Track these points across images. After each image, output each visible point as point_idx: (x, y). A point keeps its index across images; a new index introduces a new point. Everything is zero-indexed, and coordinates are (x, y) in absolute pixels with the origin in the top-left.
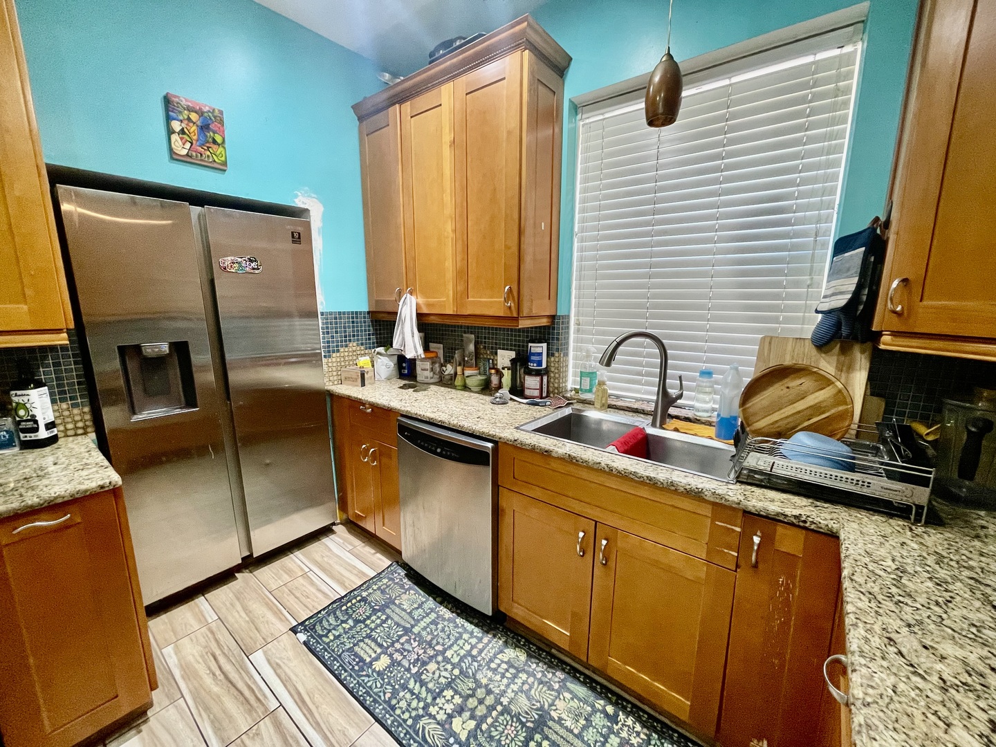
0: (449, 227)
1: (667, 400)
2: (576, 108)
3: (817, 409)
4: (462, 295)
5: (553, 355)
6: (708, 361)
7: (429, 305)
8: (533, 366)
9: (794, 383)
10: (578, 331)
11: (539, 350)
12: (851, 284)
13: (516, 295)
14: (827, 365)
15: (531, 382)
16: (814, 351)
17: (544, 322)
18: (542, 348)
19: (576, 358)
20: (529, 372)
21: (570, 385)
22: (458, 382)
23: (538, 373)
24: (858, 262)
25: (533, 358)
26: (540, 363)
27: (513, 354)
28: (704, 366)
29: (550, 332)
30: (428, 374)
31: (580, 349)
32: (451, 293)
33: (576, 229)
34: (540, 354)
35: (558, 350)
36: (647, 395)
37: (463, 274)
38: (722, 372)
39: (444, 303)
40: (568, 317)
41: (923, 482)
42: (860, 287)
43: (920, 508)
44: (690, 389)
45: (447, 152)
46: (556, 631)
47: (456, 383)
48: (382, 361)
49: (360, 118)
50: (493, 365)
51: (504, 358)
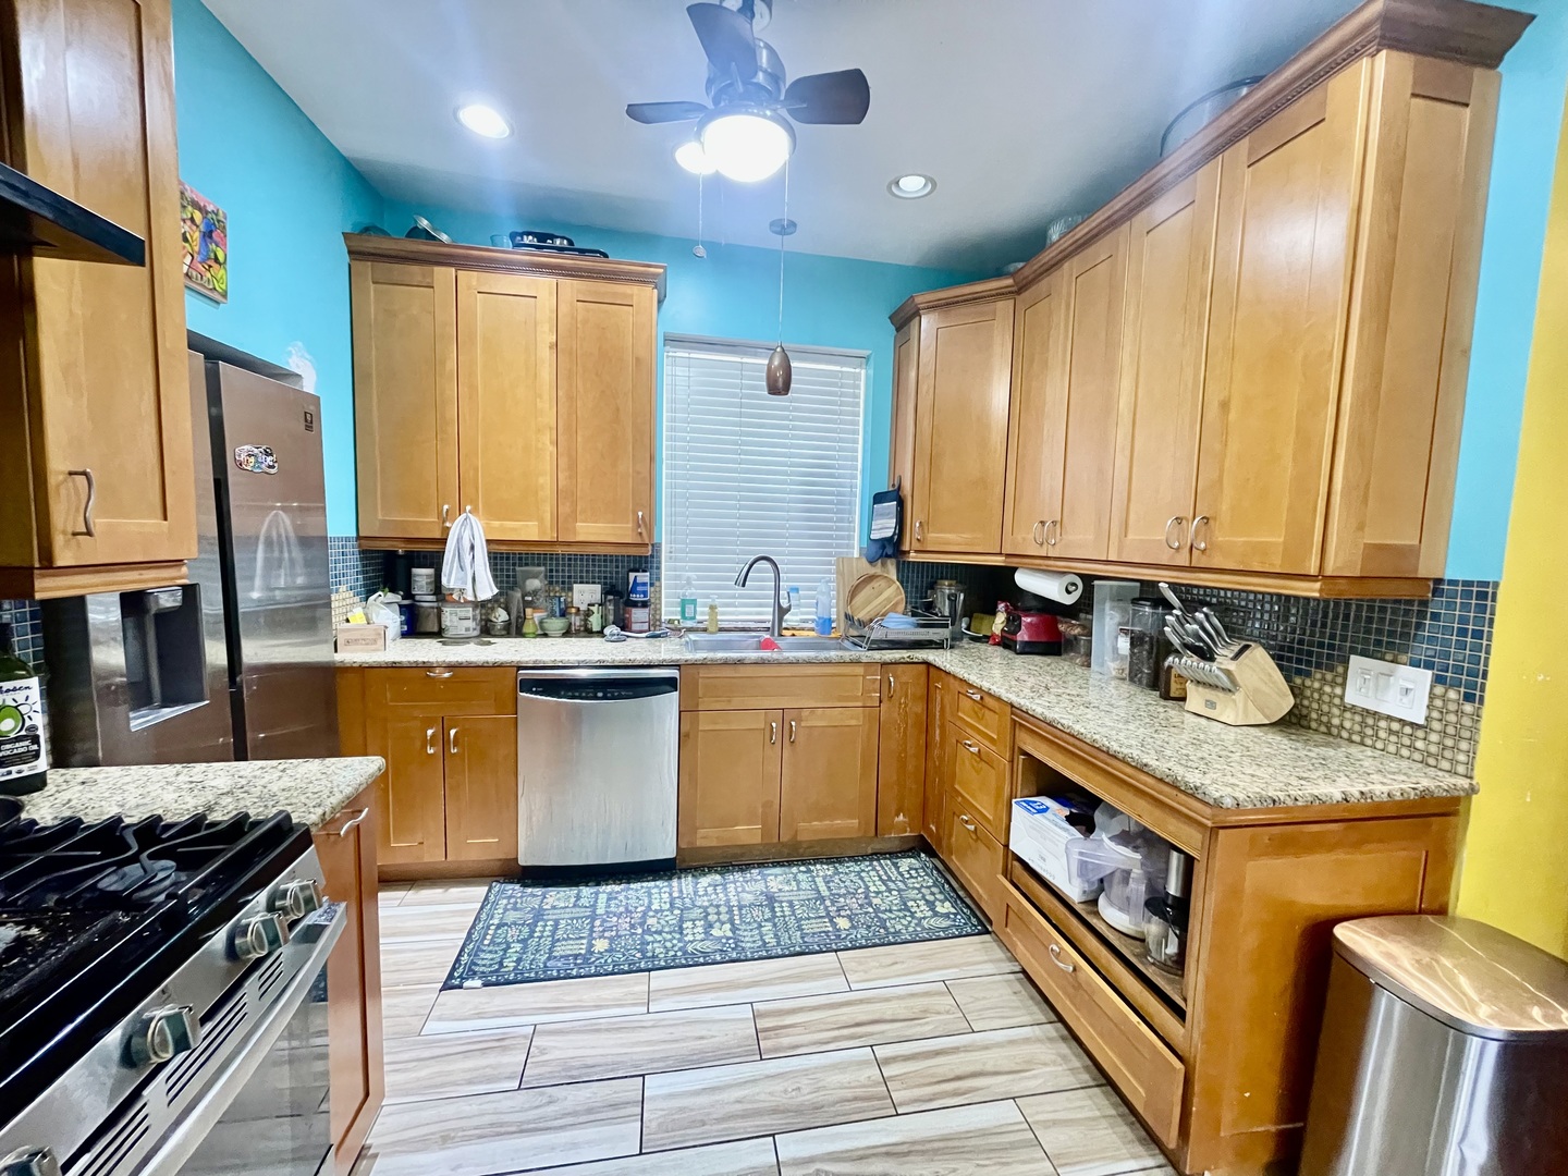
0: (547, 439)
1: (782, 612)
2: (666, 341)
3: (889, 599)
4: (564, 518)
5: (653, 585)
7: (499, 529)
8: (636, 597)
9: (876, 584)
11: (642, 580)
12: (893, 522)
13: (648, 522)
14: (876, 570)
15: (638, 615)
16: (866, 563)
18: (643, 577)
19: (668, 587)
20: (635, 604)
22: (527, 628)
23: (643, 605)
24: (893, 508)
25: (639, 588)
26: (644, 594)
27: (598, 588)
29: (645, 561)
31: (677, 578)
32: (546, 516)
34: (644, 584)
35: (657, 579)
37: (566, 496)
39: (528, 530)
40: (660, 544)
42: (896, 525)
43: (947, 640)
46: (747, 833)
47: (525, 630)
48: (385, 612)
49: (354, 253)
50: (569, 605)
51: (586, 594)
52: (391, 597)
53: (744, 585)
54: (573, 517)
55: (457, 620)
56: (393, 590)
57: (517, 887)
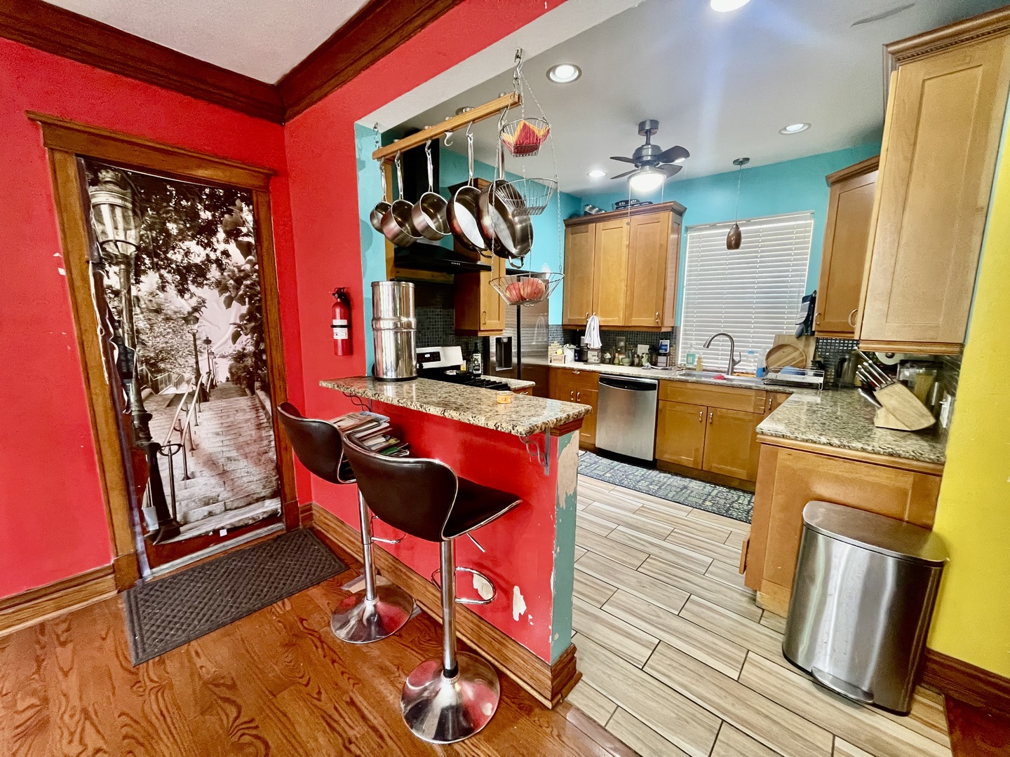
0: (623, 284)
1: (734, 363)
2: (687, 229)
3: (794, 359)
4: (628, 316)
5: (672, 346)
6: (753, 347)
7: (605, 321)
8: (661, 351)
9: (786, 350)
10: (685, 334)
11: (666, 343)
12: (805, 314)
13: (661, 317)
14: (801, 344)
15: (662, 359)
16: (796, 340)
17: (669, 330)
18: (667, 342)
19: (683, 348)
20: (660, 355)
21: (679, 362)
22: (616, 361)
23: (665, 355)
24: (808, 306)
25: (663, 347)
26: (666, 350)
27: (648, 347)
28: (750, 350)
29: (671, 335)
30: (596, 358)
31: (686, 344)
32: (622, 316)
33: (685, 285)
34: (667, 345)
35: (675, 343)
36: (724, 364)
37: (629, 307)
38: (757, 352)
39: (616, 320)
40: (680, 327)
41: (821, 376)
42: (808, 315)
43: (821, 384)
44: (744, 361)
45: (625, 250)
46: (686, 460)
47: (615, 362)
48: (569, 352)
49: (567, 226)
50: (635, 353)
51: (643, 349)
52: (572, 346)
53: (708, 347)
54: (631, 315)
55: (592, 356)
56: (574, 344)
57: (595, 455)
